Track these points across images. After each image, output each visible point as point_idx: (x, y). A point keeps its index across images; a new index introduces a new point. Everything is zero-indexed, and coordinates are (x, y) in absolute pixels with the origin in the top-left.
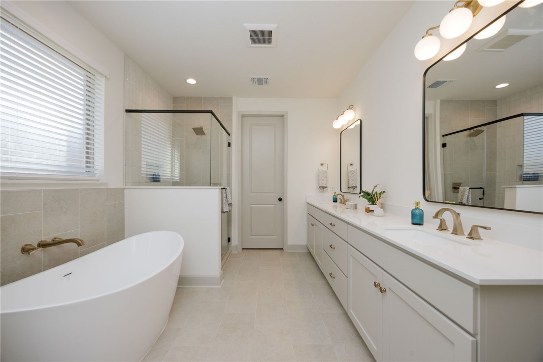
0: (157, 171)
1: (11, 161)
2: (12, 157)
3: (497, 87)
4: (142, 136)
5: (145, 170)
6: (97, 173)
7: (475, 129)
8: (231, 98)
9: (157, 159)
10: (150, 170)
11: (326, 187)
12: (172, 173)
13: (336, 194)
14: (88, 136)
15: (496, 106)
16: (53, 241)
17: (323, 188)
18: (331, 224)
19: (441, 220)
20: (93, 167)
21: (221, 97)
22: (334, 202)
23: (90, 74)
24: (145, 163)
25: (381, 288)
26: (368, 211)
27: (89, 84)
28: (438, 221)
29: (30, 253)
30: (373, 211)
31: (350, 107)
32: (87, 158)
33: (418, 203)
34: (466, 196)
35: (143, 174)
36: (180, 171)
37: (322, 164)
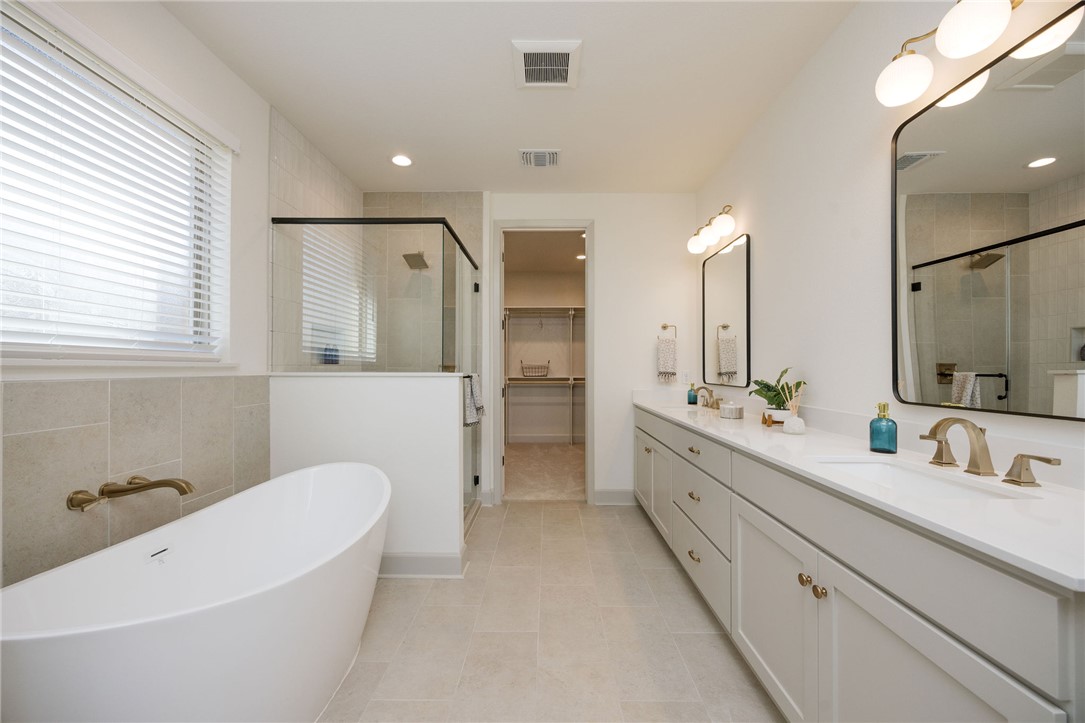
0: (333, 342)
1: (48, 322)
2: (48, 312)
3: (1032, 165)
4: (305, 271)
5: (311, 341)
6: (216, 347)
7: (984, 253)
8: (480, 195)
9: (333, 318)
10: (318, 340)
11: (674, 374)
12: (360, 346)
13: (696, 388)
14: (198, 271)
15: (1028, 206)
16: (130, 483)
17: (667, 375)
18: (691, 450)
19: (940, 442)
20: (209, 334)
21: (460, 193)
22: (690, 403)
23: (202, 145)
24: (310, 326)
25: (815, 588)
26: (768, 422)
27: (200, 167)
28: (933, 445)
29: (85, 510)
30: (783, 423)
31: (726, 210)
32: (197, 314)
33: (884, 408)
34: (969, 392)
35: (305, 348)
36: (378, 342)
37: (665, 327)
